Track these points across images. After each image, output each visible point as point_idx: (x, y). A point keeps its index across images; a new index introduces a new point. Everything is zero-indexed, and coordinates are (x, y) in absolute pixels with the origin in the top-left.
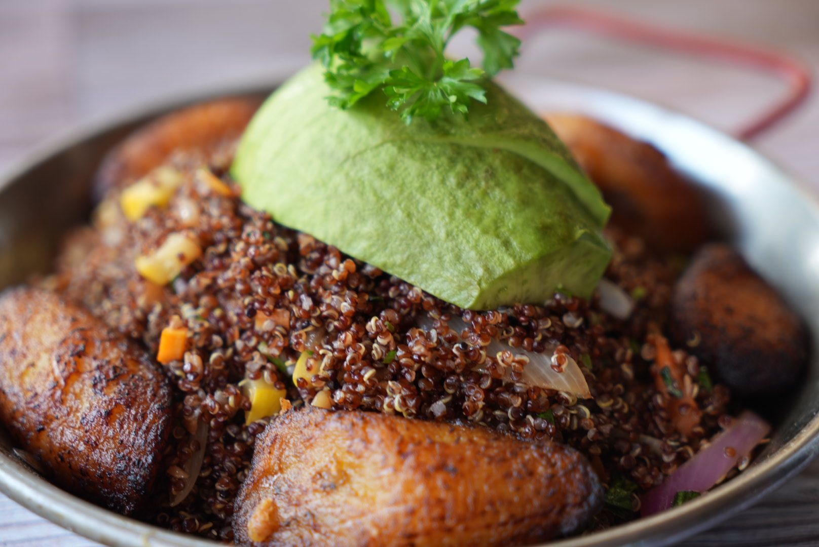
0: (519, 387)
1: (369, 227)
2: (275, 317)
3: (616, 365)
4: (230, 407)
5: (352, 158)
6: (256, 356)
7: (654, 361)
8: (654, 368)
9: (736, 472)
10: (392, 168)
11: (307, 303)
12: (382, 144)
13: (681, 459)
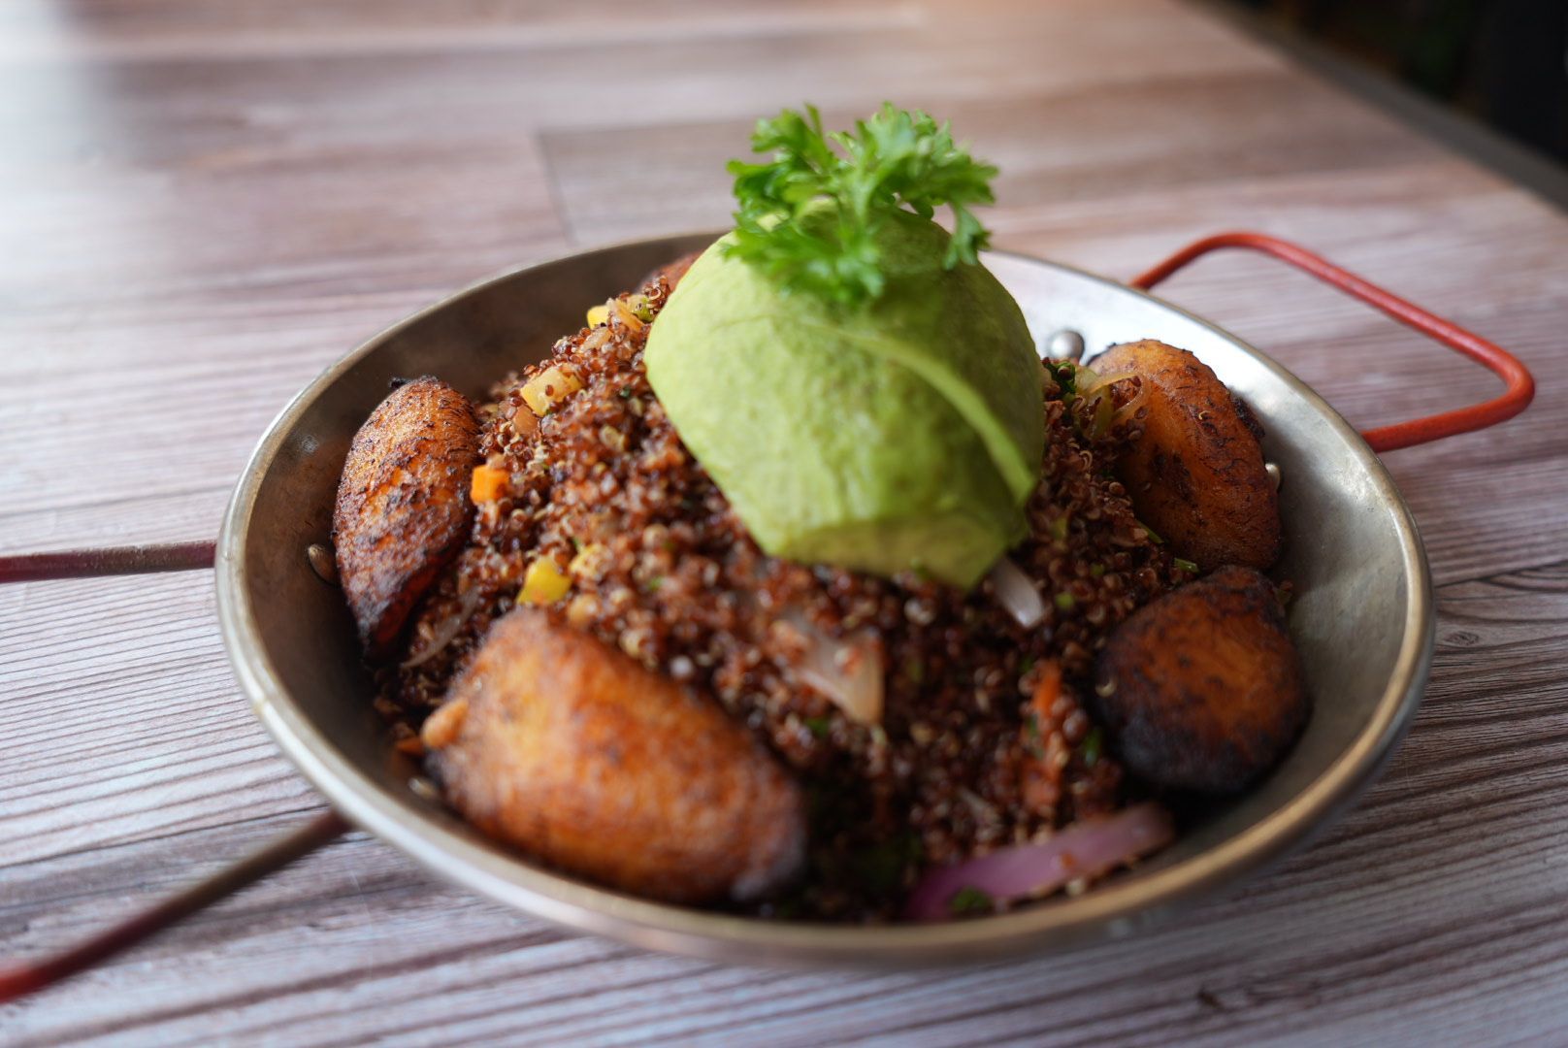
0: (791, 676)
1: (711, 417)
2: (580, 490)
3: (968, 688)
4: (500, 577)
5: (725, 325)
6: (556, 527)
7: (1029, 698)
8: (1026, 708)
9: (1059, 894)
10: (759, 348)
11: (608, 484)
12: (758, 318)
13: (1004, 840)
